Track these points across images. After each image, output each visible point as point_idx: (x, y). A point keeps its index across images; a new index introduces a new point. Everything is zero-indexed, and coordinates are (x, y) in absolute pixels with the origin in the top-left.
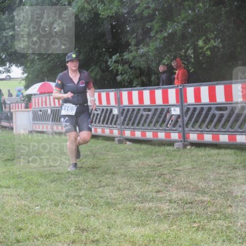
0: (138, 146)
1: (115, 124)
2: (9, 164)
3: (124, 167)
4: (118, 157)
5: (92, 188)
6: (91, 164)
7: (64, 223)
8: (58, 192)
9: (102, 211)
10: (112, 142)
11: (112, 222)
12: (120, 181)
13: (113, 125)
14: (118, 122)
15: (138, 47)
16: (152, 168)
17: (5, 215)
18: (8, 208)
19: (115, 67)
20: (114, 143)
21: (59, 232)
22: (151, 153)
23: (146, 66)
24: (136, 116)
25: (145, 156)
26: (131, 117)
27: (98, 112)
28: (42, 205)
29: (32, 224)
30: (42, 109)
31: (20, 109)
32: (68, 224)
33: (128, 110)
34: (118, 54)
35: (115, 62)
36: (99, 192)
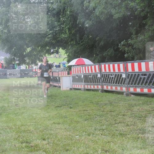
0: (139, 97)
1: (124, 84)
2: (59, 109)
3: (130, 111)
4: (126, 105)
5: (110, 124)
6: (109, 109)
7: (94, 147)
8: (90, 126)
9: (118, 139)
10: (122, 95)
11: (125, 146)
12: (128, 120)
13: (122, 85)
14: (126, 82)
15: (137, 36)
16: (148, 112)
17: (58, 141)
18: (59, 137)
19: (123, 48)
20: (123, 96)
21: (91, 152)
22: (147, 102)
23: (143, 47)
24: (137, 79)
25: (143, 104)
26: (134, 79)
27: (113, 76)
28: (80, 135)
29: (74, 147)
30: (78, 75)
31: (64, 75)
32: (96, 147)
33: (132, 75)
34: (125, 40)
35: (123, 45)
36: (115, 127)
